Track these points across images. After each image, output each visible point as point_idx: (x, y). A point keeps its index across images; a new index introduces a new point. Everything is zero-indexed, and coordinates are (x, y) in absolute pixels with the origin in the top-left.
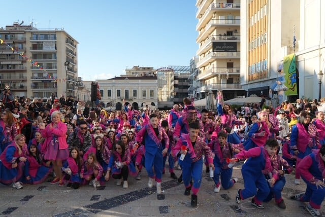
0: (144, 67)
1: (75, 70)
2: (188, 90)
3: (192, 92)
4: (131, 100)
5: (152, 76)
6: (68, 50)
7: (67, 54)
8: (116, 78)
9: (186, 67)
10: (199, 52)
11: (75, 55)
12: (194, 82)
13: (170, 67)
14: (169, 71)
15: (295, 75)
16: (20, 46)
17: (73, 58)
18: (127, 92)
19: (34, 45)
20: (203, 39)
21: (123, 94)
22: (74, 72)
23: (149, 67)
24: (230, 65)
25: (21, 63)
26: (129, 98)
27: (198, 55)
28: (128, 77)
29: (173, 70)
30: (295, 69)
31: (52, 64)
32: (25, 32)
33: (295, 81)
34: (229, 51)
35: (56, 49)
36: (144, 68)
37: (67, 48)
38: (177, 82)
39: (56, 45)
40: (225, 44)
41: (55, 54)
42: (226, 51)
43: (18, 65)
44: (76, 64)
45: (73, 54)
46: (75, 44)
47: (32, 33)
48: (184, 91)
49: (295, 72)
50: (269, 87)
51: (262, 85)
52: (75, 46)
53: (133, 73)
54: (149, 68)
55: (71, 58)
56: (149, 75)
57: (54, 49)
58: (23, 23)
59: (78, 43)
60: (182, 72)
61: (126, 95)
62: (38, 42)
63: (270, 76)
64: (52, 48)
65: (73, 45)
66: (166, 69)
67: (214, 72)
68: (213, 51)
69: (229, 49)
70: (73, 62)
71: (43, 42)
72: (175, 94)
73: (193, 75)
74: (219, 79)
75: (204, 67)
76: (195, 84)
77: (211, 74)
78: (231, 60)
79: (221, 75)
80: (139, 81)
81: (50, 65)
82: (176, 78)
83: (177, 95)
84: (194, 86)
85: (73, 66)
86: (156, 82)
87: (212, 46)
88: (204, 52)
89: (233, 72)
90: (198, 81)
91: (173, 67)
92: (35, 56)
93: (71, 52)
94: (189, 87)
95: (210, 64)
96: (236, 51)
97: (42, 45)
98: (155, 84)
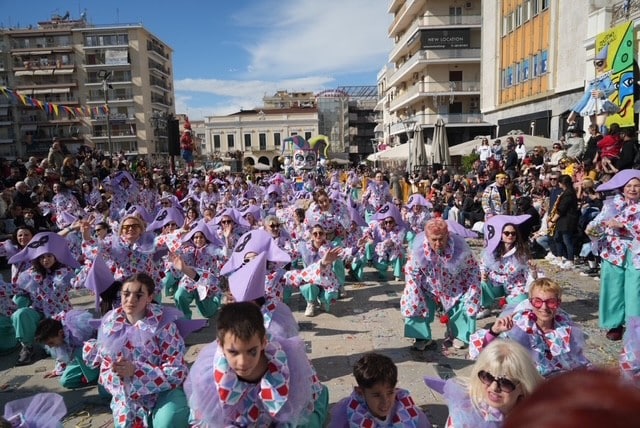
0: (297, 91)
1: (169, 100)
2: (375, 130)
3: (380, 133)
4: (271, 152)
5: (309, 107)
6: (152, 64)
7: (152, 71)
8: (243, 113)
9: (372, 88)
10: (392, 56)
11: (169, 73)
12: (386, 114)
13: (341, 89)
14: (339, 96)
15: (631, 75)
16: (65, 58)
17: (163, 78)
18: (262, 138)
19: (89, 56)
20: (402, 27)
21: (255, 142)
22: (167, 103)
23: (305, 91)
24: (456, 76)
25: (68, 90)
26: (267, 149)
27: (392, 61)
28: (264, 111)
29: (346, 95)
30: (630, 61)
31: (124, 90)
32: (72, 32)
33: (631, 90)
34: (454, 48)
35: (129, 60)
36: (296, 95)
37: (150, 59)
38: (354, 117)
39: (129, 55)
40: (446, 33)
41: (129, 72)
42: (448, 46)
43: (64, 93)
44: (171, 88)
45: (164, 71)
46: (166, 52)
47: (84, 33)
48: (368, 132)
49: (631, 69)
50: (550, 112)
51: (532, 109)
52: (167, 57)
53: (276, 104)
54: (304, 94)
55: (161, 79)
56: (304, 105)
57: (126, 63)
58: (68, 15)
59: (171, 51)
60: (363, 98)
61: (261, 144)
62: (96, 50)
63: (554, 86)
64: (122, 59)
65: (163, 55)
66: (333, 93)
67: (423, 91)
68: (422, 49)
69: (455, 43)
70: (165, 87)
71: (105, 50)
72: (352, 139)
73: (384, 101)
74: (435, 104)
75: (403, 85)
76: (387, 118)
77: (418, 95)
78: (457, 65)
79: (438, 97)
80: (284, 117)
81: (121, 93)
82: (352, 109)
83: (354, 140)
84: (385, 122)
85: (165, 93)
86: (315, 117)
87: (419, 39)
88: (403, 54)
89: (461, 91)
90: (392, 113)
91: (347, 89)
92: (93, 76)
93: (159, 67)
94: (376, 124)
95: (416, 76)
96: (469, 47)
97: (104, 55)
98: (314, 121)
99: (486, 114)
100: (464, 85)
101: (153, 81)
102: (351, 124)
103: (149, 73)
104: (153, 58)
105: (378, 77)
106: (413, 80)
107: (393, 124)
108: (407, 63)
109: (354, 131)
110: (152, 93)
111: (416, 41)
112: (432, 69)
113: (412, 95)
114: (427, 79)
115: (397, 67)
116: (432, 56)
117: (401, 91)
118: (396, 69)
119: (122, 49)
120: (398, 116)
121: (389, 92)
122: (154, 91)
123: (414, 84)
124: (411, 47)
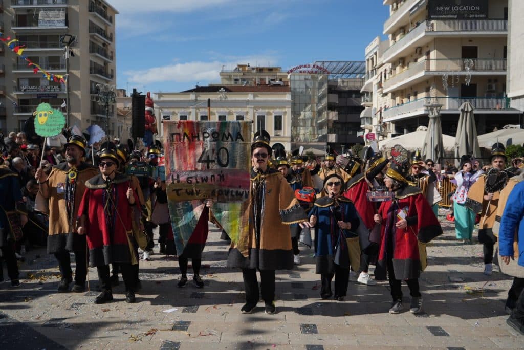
0: (262, 66)
1: (110, 72)
2: (362, 114)
3: (369, 119)
5: (279, 85)
6: (93, 28)
7: (92, 37)
8: (199, 90)
9: (358, 64)
10: (389, 26)
11: (111, 38)
12: (376, 96)
13: (319, 64)
14: (316, 72)
17: (104, 45)
19: (20, 16)
22: (106, 75)
23: (271, 66)
24: (469, 52)
27: (388, 33)
28: (225, 88)
29: (323, 71)
34: (468, 19)
35: (67, 23)
36: (260, 70)
37: (91, 23)
38: (335, 99)
39: (67, 16)
40: (459, 1)
42: (461, 17)
44: (112, 58)
45: (105, 36)
46: (109, 14)
48: (351, 118)
52: (111, 20)
53: (236, 80)
54: (270, 70)
55: (102, 46)
56: (273, 82)
57: (62, 26)
59: (116, 12)
60: (344, 77)
62: (29, 10)
64: (59, 22)
65: (105, 17)
66: (310, 69)
67: (428, 70)
68: (429, 19)
69: (470, 12)
70: (106, 55)
71: (38, 10)
72: (331, 125)
73: (374, 80)
74: (445, 86)
75: (402, 61)
76: (377, 101)
77: (422, 74)
78: (471, 39)
79: (450, 77)
80: (250, 97)
81: (54, 62)
82: (332, 89)
83: (334, 127)
84: (375, 106)
85: (106, 63)
86: (288, 97)
87: (425, 7)
88: (402, 24)
89: (476, 70)
90: (386, 94)
91: (326, 64)
92: (23, 40)
93: (100, 31)
94: (363, 108)
95: (419, 51)
96: (486, 18)
97: (37, 16)
98: (286, 102)
99: (514, 98)
100: (481, 63)
101: (93, 48)
102: (331, 107)
103: (89, 39)
104: (94, 21)
105: (367, 51)
106: (415, 56)
107: (386, 108)
108: (407, 36)
109: (333, 116)
110: (91, 62)
111: (421, 10)
112: (440, 43)
113: (415, 74)
114: (433, 54)
115: (394, 39)
116: (440, 27)
117: (398, 68)
118: (392, 42)
119: (59, 9)
120: (393, 97)
121: (382, 69)
122: (94, 60)
123: (416, 60)
124: (414, 15)
